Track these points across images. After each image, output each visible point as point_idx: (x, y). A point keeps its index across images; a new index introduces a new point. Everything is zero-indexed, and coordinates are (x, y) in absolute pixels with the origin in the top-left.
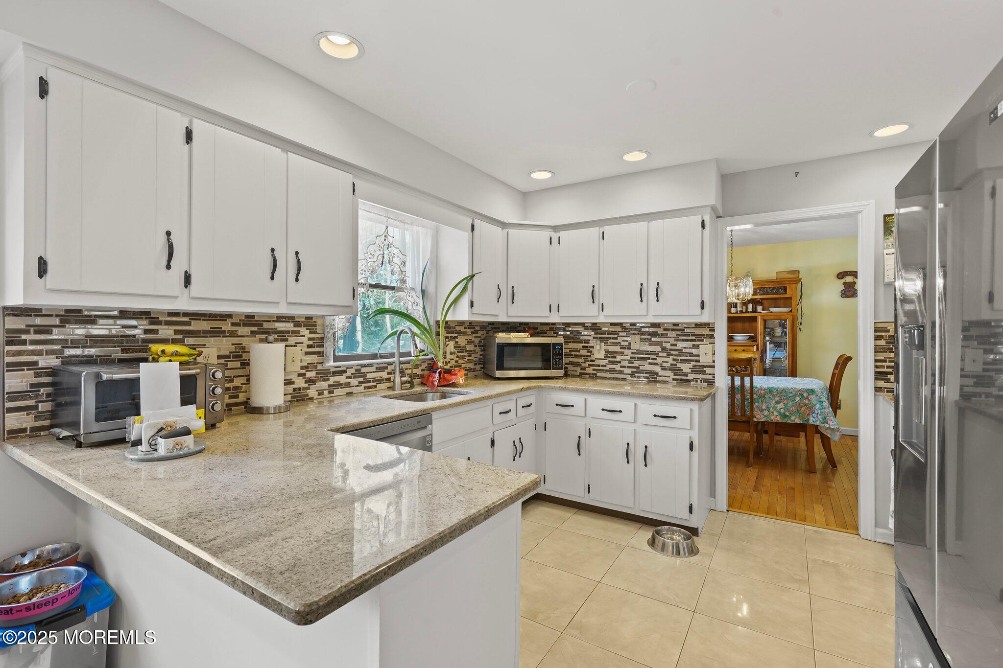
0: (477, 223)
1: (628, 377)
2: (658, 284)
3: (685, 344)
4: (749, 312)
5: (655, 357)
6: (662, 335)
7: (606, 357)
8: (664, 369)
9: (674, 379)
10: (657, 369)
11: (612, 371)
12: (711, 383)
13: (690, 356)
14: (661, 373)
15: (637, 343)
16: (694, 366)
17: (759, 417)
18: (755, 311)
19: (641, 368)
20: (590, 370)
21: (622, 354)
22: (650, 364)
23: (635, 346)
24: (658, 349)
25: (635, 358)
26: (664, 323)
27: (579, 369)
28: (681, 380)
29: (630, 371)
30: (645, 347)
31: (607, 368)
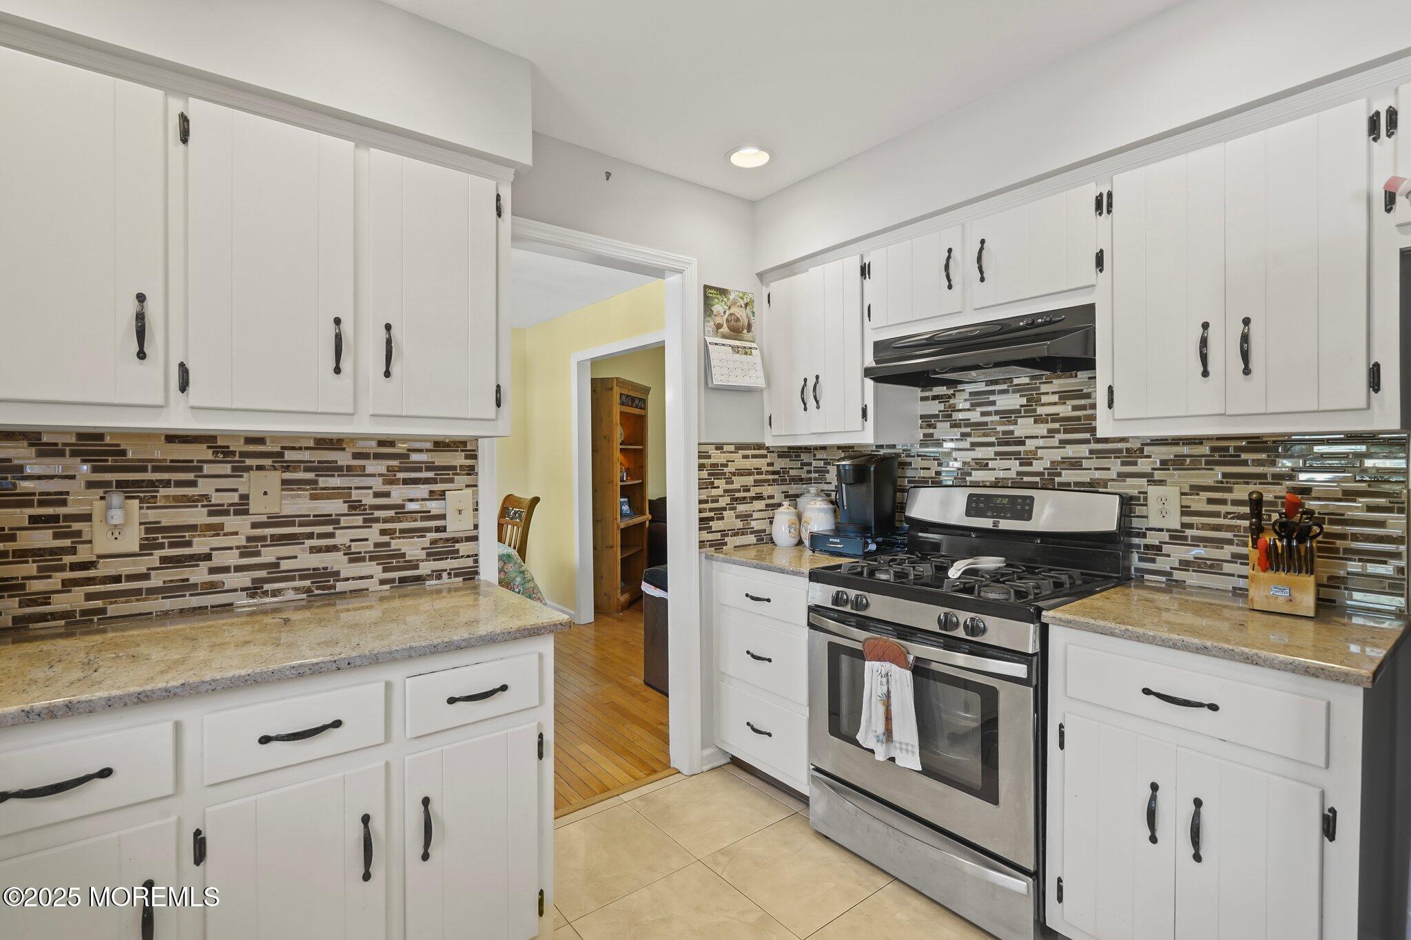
1: (241, 600)
2: (388, 327)
3: (411, 491)
5: (329, 529)
6: (348, 471)
7: (147, 546)
8: (355, 558)
9: (382, 582)
11: (184, 587)
12: (471, 575)
13: (423, 519)
14: (348, 570)
15: (269, 496)
16: (433, 542)
19: (285, 565)
20: (69, 602)
21: (217, 530)
22: (315, 550)
23: (260, 507)
24: (336, 507)
25: (262, 538)
26: (354, 439)
27: (12, 606)
28: (403, 580)
29: (245, 579)
30: (301, 504)
31: (156, 581)
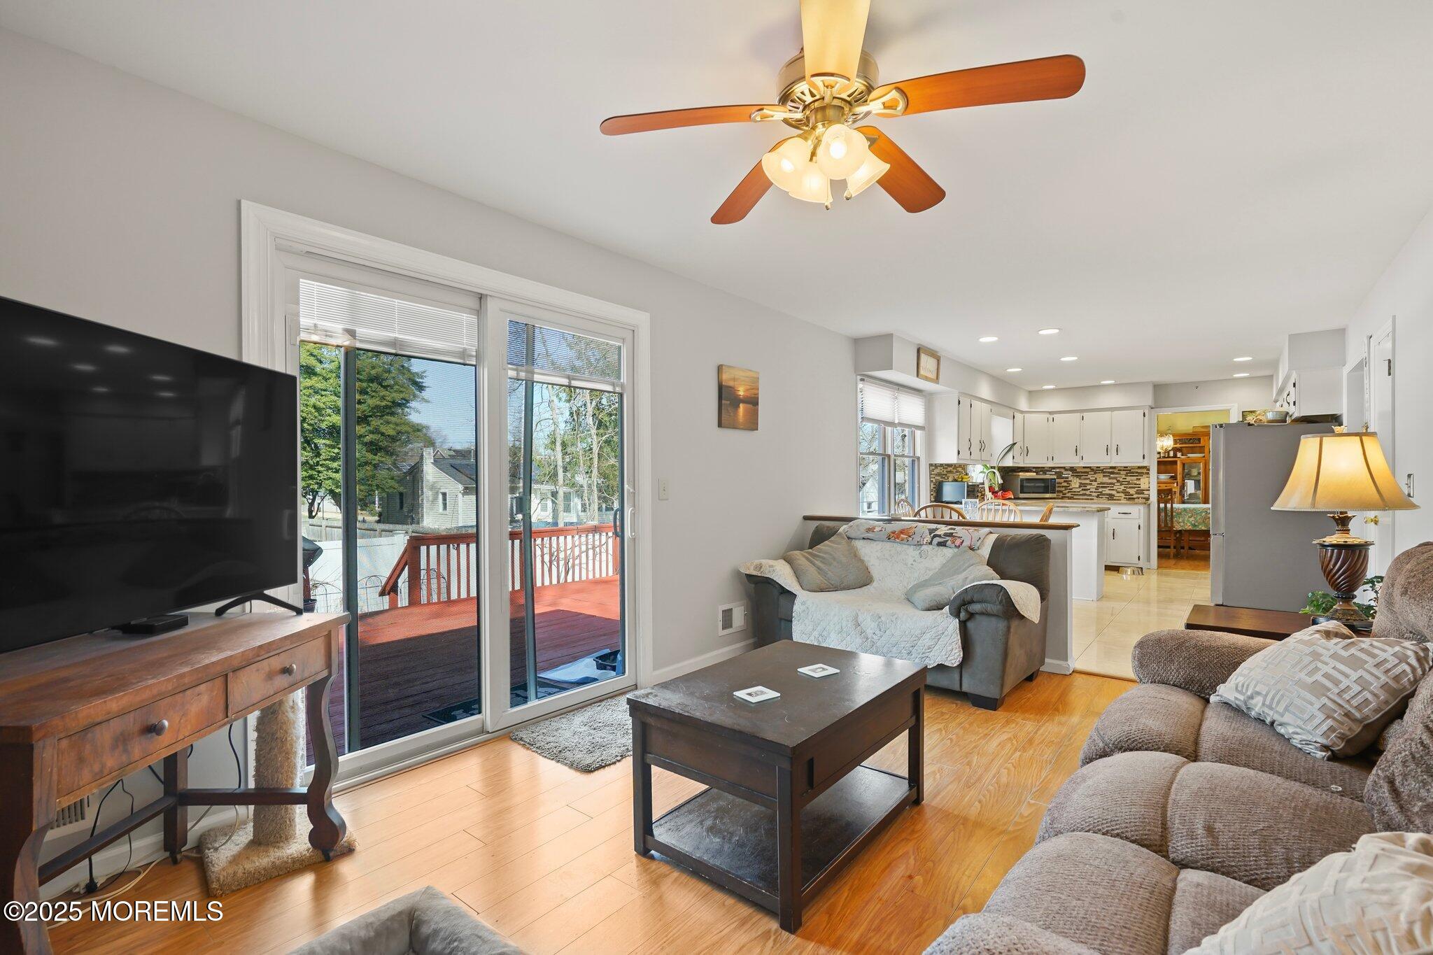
0: (1016, 415)
1: (1095, 498)
2: (1118, 445)
3: (1133, 478)
4: (1170, 457)
5: (1112, 485)
6: (1117, 473)
7: (1080, 487)
8: (1118, 492)
9: (1124, 497)
10: (1114, 492)
11: (1085, 495)
12: (1148, 499)
13: (1135, 484)
14: (1117, 494)
15: (1101, 478)
16: (1137, 490)
17: (1177, 527)
18: (1175, 456)
19: (1104, 492)
20: (1069, 495)
21: (1091, 484)
22: (1109, 490)
23: (1099, 480)
24: (1115, 481)
25: (1099, 486)
26: (1118, 467)
27: (1061, 495)
28: (1129, 498)
29: (1096, 494)
30: (1106, 480)
31: (1081, 493)
